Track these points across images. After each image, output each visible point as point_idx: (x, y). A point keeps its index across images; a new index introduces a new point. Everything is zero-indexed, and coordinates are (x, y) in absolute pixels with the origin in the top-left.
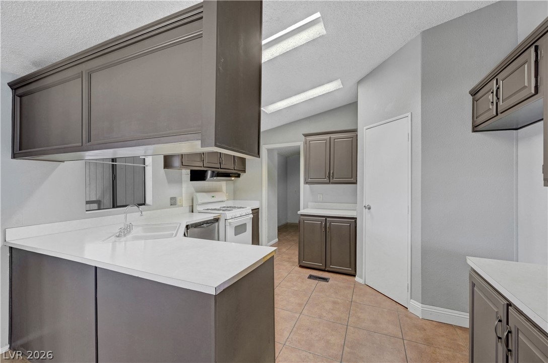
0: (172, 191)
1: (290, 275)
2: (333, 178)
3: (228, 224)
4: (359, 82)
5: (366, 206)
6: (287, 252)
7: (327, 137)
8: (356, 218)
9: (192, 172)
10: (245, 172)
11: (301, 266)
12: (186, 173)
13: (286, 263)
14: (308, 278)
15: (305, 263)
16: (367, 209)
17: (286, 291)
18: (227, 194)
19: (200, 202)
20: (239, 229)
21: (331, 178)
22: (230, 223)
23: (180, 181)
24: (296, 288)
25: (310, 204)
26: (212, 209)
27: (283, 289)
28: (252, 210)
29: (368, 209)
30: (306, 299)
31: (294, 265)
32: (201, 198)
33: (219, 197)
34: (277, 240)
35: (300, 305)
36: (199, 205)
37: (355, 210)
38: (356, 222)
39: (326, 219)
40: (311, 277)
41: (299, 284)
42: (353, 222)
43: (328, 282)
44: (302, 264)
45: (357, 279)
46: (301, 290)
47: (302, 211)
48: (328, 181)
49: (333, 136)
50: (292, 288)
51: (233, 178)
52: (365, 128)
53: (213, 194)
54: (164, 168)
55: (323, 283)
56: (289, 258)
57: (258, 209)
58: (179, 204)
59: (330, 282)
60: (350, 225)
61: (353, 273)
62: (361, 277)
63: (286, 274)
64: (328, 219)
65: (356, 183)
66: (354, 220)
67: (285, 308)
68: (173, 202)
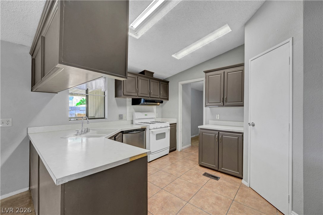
0: (120, 111)
1: (191, 170)
2: (226, 102)
3: (151, 132)
4: (246, 24)
5: (251, 123)
6: (194, 154)
7: (222, 71)
8: (243, 133)
9: (133, 100)
10: (168, 100)
11: (201, 166)
12: (129, 100)
13: (190, 162)
14: (203, 175)
15: (203, 163)
16: (251, 126)
17: (183, 182)
18: (157, 114)
19: (136, 117)
20: (160, 136)
21: (225, 102)
22: (152, 132)
23: (125, 105)
24: (191, 181)
25: (210, 121)
26: (144, 123)
27: (181, 180)
28: (170, 124)
29: (253, 126)
30: (196, 191)
31: (196, 164)
32: (138, 115)
33: (150, 115)
34: (190, 145)
35: (189, 195)
36: (136, 119)
37: (243, 127)
38: (243, 136)
39: (219, 132)
40: (206, 174)
41: (195, 178)
42: (240, 136)
43: (218, 180)
44: (201, 164)
45: (243, 181)
46: (194, 183)
47: (204, 126)
48: (222, 104)
49: (226, 71)
50: (188, 181)
51: (158, 104)
52: (250, 60)
53: (146, 113)
54: (115, 97)
55: (213, 181)
56: (194, 158)
57: (176, 124)
58: (125, 119)
59: (220, 180)
60: (238, 139)
61: (240, 176)
62: (247, 181)
63: (188, 170)
64: (220, 132)
65: (243, 106)
66: (241, 135)
67: (177, 195)
68: (121, 117)
